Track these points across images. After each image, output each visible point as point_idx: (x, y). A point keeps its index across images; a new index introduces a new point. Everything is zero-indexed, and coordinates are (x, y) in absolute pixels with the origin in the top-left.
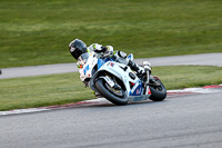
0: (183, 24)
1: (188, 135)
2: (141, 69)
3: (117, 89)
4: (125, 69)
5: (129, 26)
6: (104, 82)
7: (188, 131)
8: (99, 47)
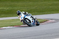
0: (25, 8)
1: (27, 37)
2: (34, 18)
3: (29, 22)
4: (31, 18)
5: (11, 8)
6: (26, 21)
7: (27, 36)
8: (24, 12)
